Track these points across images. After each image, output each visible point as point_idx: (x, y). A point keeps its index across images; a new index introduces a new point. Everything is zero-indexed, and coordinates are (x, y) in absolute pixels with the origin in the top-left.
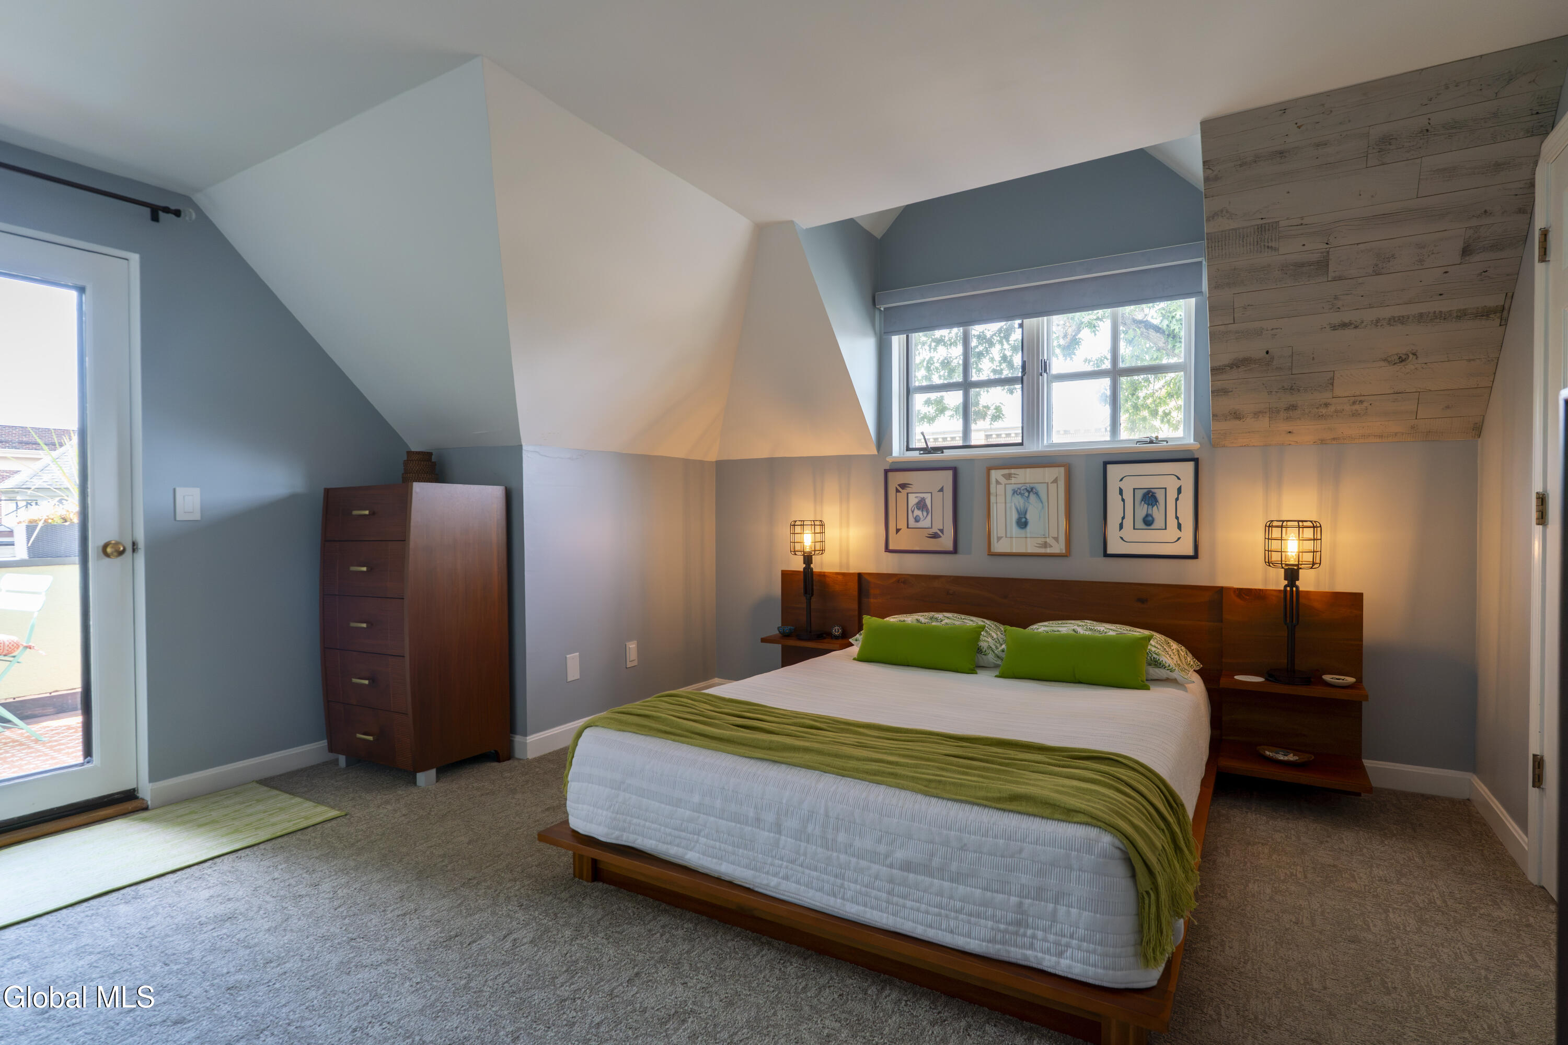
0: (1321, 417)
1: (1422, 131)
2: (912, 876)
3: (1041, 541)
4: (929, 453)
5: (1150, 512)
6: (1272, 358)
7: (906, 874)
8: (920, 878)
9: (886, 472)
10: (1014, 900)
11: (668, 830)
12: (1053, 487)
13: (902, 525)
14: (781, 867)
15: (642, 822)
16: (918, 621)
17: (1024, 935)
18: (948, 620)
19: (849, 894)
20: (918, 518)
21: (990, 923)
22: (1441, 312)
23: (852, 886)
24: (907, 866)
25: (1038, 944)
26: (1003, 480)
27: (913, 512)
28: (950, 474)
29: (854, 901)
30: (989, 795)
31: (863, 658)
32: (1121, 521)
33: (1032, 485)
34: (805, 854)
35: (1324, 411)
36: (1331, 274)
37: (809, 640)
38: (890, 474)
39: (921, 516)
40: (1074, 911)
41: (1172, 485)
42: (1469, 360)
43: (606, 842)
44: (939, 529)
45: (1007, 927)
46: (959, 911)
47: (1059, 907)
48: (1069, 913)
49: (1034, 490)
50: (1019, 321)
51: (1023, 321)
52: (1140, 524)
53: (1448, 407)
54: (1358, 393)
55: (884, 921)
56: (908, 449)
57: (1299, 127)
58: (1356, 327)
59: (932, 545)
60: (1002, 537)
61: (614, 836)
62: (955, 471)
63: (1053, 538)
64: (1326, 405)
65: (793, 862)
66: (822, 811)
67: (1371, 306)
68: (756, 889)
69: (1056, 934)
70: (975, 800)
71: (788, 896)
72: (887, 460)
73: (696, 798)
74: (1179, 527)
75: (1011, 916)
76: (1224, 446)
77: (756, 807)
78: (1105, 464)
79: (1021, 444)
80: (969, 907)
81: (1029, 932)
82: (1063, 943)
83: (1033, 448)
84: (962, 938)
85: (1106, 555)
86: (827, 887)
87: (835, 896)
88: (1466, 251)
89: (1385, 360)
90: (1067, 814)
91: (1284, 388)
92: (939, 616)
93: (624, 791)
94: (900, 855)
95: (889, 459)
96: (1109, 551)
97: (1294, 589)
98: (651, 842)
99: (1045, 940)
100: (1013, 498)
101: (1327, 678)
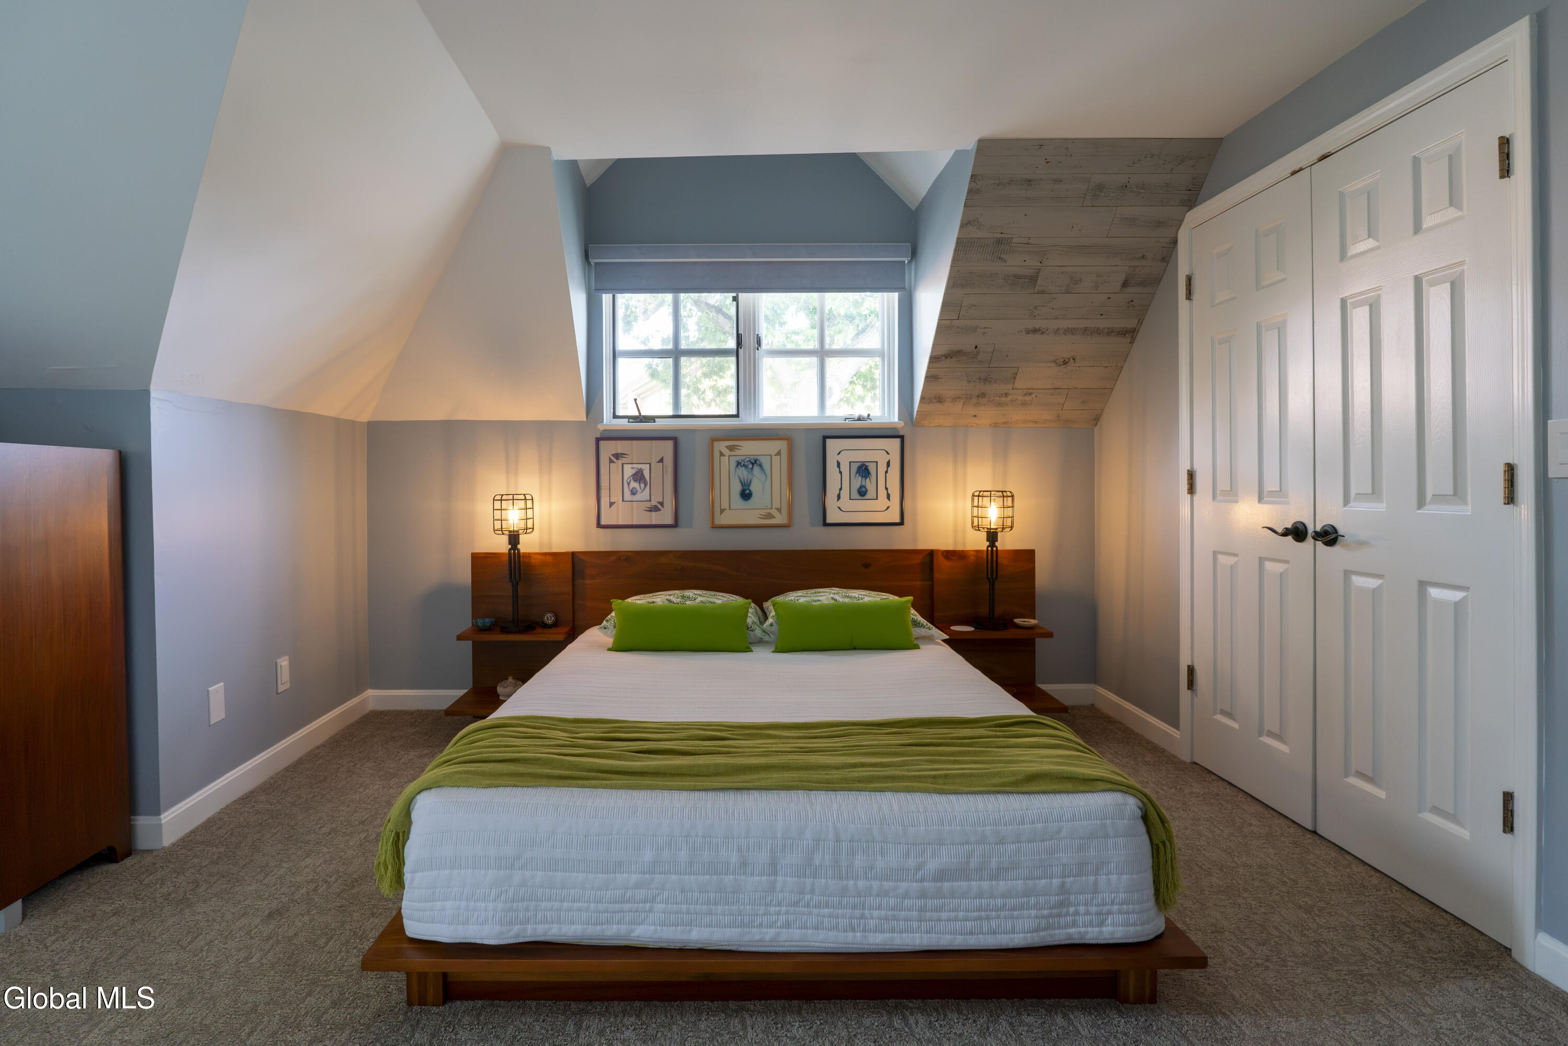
0: (1000, 404)
1: (1122, 187)
2: (947, 885)
3: (764, 512)
4: (641, 421)
5: (863, 484)
6: (978, 353)
7: (939, 884)
8: (956, 884)
9: (598, 440)
10: (1056, 882)
11: (601, 907)
12: (776, 459)
13: (617, 498)
14: (779, 914)
15: (556, 905)
16: (670, 601)
17: (1067, 914)
18: (698, 598)
19: (872, 923)
20: (634, 490)
21: (1033, 912)
22: (1098, 328)
23: (876, 913)
24: (942, 875)
25: (1080, 919)
26: (727, 452)
27: (629, 484)
28: (670, 444)
29: (878, 930)
30: (1006, 780)
31: (621, 647)
32: (838, 492)
33: (755, 457)
34: (812, 892)
35: (1003, 399)
36: (1038, 288)
37: (520, 632)
38: (602, 443)
39: (638, 488)
40: (1114, 877)
41: (882, 460)
42: (1106, 367)
43: (500, 945)
44: (658, 502)
45: (1050, 911)
46: (1002, 908)
47: (1099, 877)
48: (1109, 880)
49: (758, 462)
50: (734, 294)
51: (738, 295)
52: (855, 494)
53: (1083, 402)
54: (1030, 387)
55: (917, 942)
56: (615, 416)
57: (1047, 163)
58: (1042, 333)
59: (655, 518)
60: (726, 509)
61: (512, 933)
62: (675, 440)
63: (776, 508)
64: (1007, 395)
65: (796, 904)
66: (831, 836)
67: (1056, 318)
68: (742, 949)
69: (1098, 905)
70: (994, 789)
71: (790, 946)
72: (599, 427)
73: (648, 856)
74: (888, 497)
75: (1054, 899)
76: (923, 426)
77: (740, 850)
78: (825, 438)
79: (737, 416)
80: (1011, 902)
81: (1072, 910)
82: (1104, 911)
83: (748, 420)
84: (1005, 935)
85: (825, 524)
86: (843, 922)
87: (853, 930)
88: (1125, 284)
89: (1054, 362)
90: (1087, 784)
91: (980, 379)
92: (690, 593)
93: (521, 869)
94: (932, 865)
95: (601, 427)
96: (829, 521)
97: (995, 549)
98: (573, 927)
99: (1087, 913)
100: (737, 470)
101: (1017, 621)
